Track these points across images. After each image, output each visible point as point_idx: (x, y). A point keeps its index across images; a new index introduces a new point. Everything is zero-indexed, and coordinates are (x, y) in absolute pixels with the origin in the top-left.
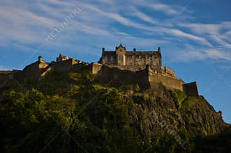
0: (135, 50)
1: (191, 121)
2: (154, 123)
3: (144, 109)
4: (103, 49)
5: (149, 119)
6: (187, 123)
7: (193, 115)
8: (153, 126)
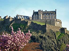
0: (46, 11)
1: (60, 44)
2: (46, 45)
3: (43, 40)
4: (34, 11)
5: (45, 43)
6: (58, 44)
7: (61, 41)
8: (46, 46)
